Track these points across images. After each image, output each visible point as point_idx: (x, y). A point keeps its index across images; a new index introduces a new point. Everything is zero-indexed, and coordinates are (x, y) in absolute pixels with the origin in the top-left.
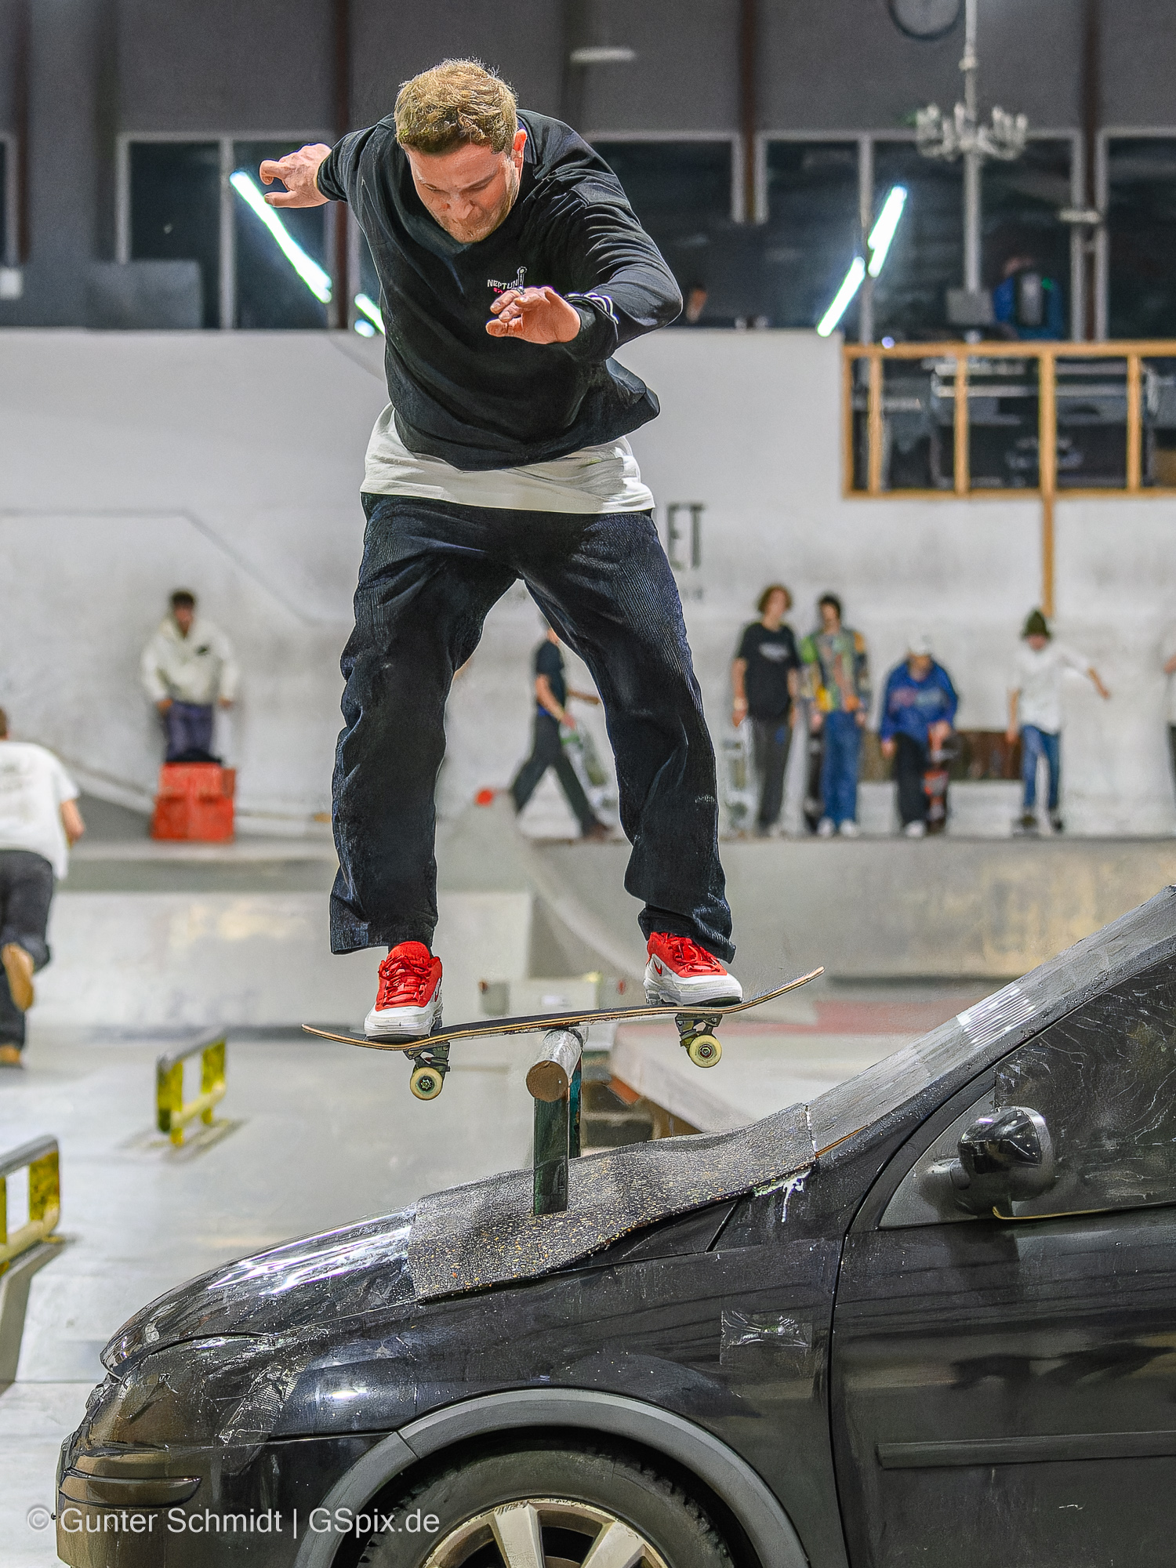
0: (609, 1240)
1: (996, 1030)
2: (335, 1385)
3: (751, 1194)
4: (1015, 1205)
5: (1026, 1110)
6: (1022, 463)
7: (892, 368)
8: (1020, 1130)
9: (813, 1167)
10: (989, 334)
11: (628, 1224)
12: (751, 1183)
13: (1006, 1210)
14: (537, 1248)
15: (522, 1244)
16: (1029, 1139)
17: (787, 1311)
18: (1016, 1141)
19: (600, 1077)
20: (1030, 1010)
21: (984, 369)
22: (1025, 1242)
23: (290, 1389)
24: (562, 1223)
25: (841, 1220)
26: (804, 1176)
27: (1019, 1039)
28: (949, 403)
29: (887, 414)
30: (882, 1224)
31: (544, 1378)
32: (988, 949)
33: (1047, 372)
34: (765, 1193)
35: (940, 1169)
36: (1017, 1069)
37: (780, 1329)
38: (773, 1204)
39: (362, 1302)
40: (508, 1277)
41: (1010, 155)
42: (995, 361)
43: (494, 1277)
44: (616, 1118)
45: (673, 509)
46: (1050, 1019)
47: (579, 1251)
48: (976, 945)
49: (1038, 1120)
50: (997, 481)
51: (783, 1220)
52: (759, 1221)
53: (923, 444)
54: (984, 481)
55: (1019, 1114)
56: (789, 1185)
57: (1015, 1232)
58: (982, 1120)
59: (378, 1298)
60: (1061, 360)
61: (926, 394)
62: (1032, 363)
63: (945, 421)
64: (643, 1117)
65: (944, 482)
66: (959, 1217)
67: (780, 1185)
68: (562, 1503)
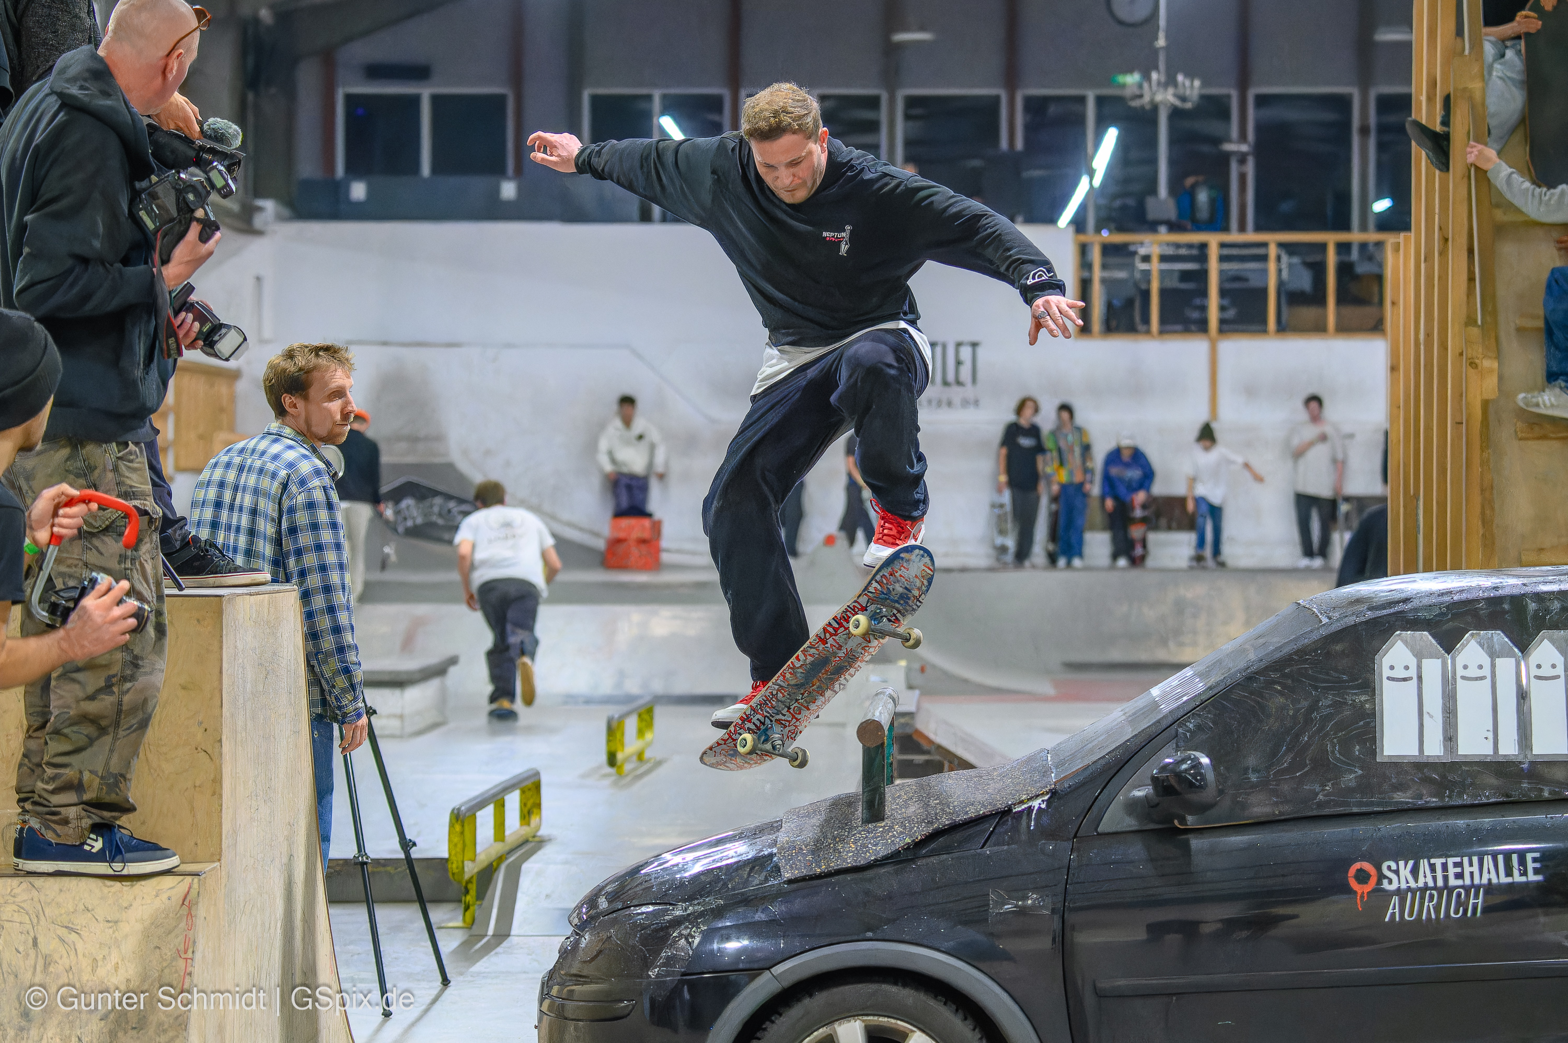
0: (912, 841)
1: (1177, 700)
2: (728, 939)
3: (1010, 810)
4: (1190, 819)
5: (1198, 754)
6: (1195, 315)
7: (1109, 250)
8: (1192, 767)
9: (1052, 793)
10: (1174, 227)
11: (926, 830)
12: (1010, 803)
13: (1183, 820)
14: (864, 846)
15: (855, 843)
16: (1201, 774)
17: (1035, 889)
18: (1190, 774)
19: (908, 731)
20: (1200, 686)
21: (1170, 251)
22: (1196, 843)
23: (697, 941)
24: (881, 829)
25: (1072, 829)
26: (1046, 798)
27: (1193, 705)
28: (1147, 274)
29: (1103, 281)
30: (1099, 830)
31: (870, 934)
32: (1171, 644)
33: (1214, 253)
34: (1020, 809)
35: (1139, 793)
36: (1191, 726)
37: (1030, 902)
38: (1025, 817)
39: (746, 883)
40: (845, 865)
41: (1188, 105)
42: (1178, 246)
43: (834, 865)
44: (919, 758)
45: (959, 345)
46: (1216, 691)
47: (893, 849)
48: (1164, 642)
49: (1205, 760)
50: (1178, 327)
51: (1032, 828)
52: (1015, 829)
53: (1130, 303)
54: (1169, 327)
55: (1192, 757)
56: (1036, 804)
57: (1189, 836)
58: (1168, 760)
59: (757, 879)
60: (1223, 245)
61: (1132, 266)
62: (1203, 246)
63: (1143, 287)
64: (937, 758)
65: (1141, 327)
66: (1152, 826)
67: (1030, 803)
68: (881, 1018)
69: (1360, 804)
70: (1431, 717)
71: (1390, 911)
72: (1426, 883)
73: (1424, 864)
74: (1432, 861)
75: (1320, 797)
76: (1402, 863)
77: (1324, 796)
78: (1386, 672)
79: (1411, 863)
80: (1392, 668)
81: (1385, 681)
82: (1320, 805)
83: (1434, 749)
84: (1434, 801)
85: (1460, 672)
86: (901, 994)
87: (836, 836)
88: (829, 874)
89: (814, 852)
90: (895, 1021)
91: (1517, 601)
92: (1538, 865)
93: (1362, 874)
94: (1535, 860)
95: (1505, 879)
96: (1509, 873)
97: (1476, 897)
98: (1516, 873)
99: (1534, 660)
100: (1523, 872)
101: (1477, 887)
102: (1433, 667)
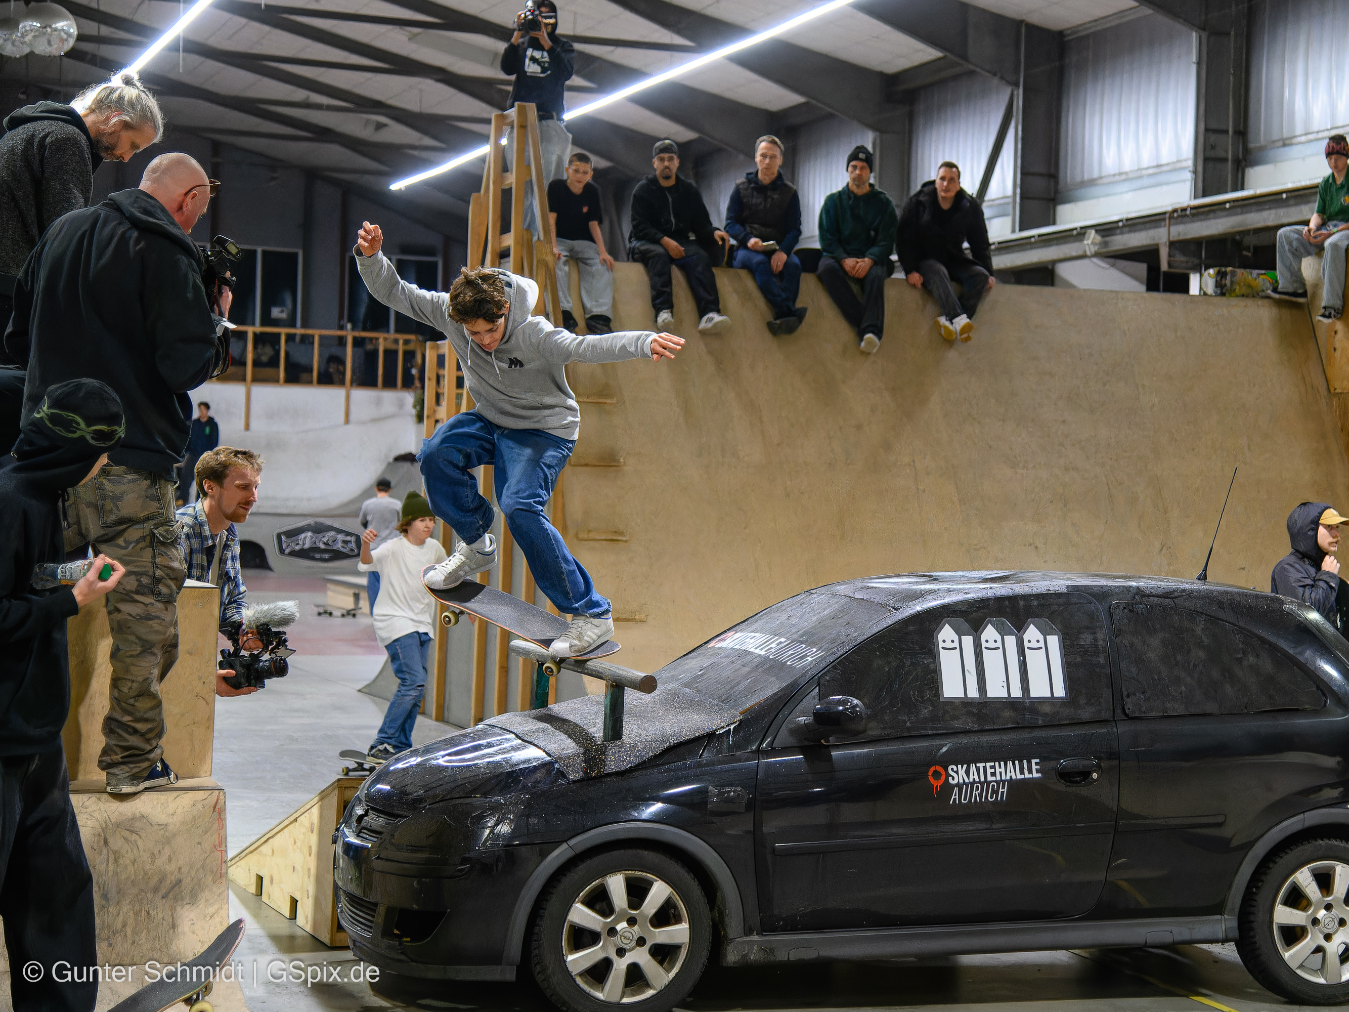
3: (715, 733)
4: (832, 738)
5: (850, 698)
9: (741, 720)
12: (714, 728)
13: (827, 741)
14: (620, 758)
15: (614, 754)
18: (844, 713)
22: (834, 753)
26: (738, 723)
34: (721, 732)
35: (802, 721)
36: (828, 678)
38: (725, 737)
47: (642, 760)
51: (731, 744)
52: (721, 746)
56: (732, 728)
57: (831, 749)
66: (805, 743)
67: (727, 728)
68: (637, 873)
69: (932, 729)
70: (970, 673)
71: (953, 797)
72: (974, 779)
73: (973, 767)
74: (978, 765)
75: (908, 724)
76: (960, 766)
77: (910, 723)
78: (941, 644)
79: (965, 766)
80: (944, 641)
81: (941, 651)
82: (909, 729)
83: (973, 693)
84: (976, 727)
85: (984, 644)
86: (650, 856)
87: (597, 750)
88: (601, 777)
89: (585, 762)
90: (644, 874)
91: (1013, 599)
92: (1038, 767)
93: (937, 774)
94: (1036, 764)
95: (1020, 777)
96: (1022, 772)
97: (1003, 788)
98: (1026, 772)
99: (1026, 637)
100: (1030, 771)
101: (1004, 782)
102: (968, 641)
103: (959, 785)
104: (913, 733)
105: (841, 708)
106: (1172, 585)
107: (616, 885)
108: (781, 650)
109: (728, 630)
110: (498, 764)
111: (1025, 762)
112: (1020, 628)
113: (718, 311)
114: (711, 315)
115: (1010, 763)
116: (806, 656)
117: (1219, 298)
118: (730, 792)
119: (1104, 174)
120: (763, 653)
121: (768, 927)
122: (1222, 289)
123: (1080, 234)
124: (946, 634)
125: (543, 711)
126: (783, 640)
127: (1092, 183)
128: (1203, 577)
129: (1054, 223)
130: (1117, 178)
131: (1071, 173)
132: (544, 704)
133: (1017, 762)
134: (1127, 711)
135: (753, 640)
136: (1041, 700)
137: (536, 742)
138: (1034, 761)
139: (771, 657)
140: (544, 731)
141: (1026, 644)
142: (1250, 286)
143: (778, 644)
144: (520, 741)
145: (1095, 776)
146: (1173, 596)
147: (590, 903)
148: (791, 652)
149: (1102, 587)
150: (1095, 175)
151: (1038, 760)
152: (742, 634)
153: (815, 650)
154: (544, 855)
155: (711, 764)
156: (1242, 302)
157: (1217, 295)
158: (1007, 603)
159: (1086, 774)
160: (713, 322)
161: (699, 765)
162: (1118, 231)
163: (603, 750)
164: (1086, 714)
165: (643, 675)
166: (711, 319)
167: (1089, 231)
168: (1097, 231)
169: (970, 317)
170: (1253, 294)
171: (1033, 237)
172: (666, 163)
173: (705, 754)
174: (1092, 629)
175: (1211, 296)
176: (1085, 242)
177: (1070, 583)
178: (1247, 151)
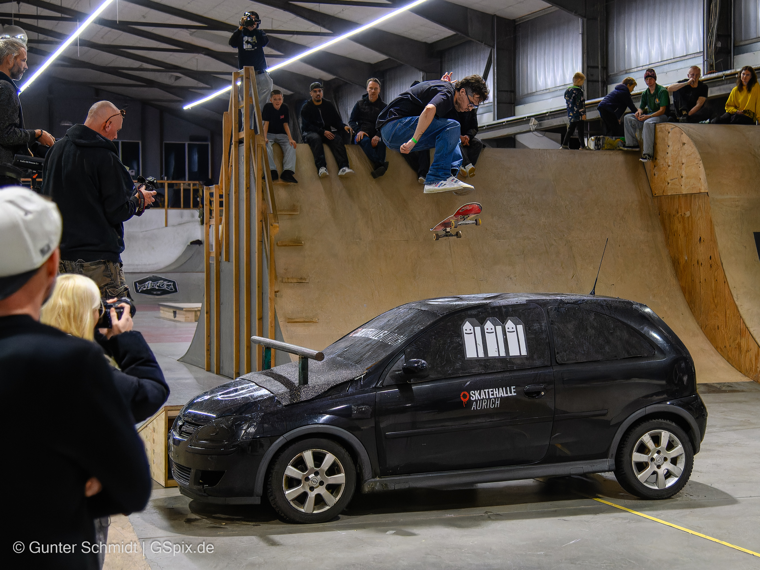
3: (354, 379)
9: (367, 373)
13: (410, 381)
22: (413, 387)
26: (365, 375)
34: (357, 379)
38: (359, 381)
51: (362, 384)
52: (357, 385)
56: (362, 377)
67: (360, 377)
68: (318, 450)
69: (461, 373)
70: (479, 344)
71: (473, 406)
72: (483, 397)
73: (482, 391)
74: (485, 390)
75: (450, 372)
76: (476, 391)
78: (465, 332)
79: (479, 391)
80: (466, 330)
81: (465, 335)
82: (449, 374)
83: (481, 355)
84: (483, 372)
85: (486, 331)
86: (324, 441)
87: (296, 390)
88: (298, 403)
89: (290, 396)
90: (322, 450)
91: (500, 308)
92: (515, 390)
93: (465, 396)
94: (514, 389)
95: (506, 395)
96: (507, 393)
97: (498, 401)
98: (509, 393)
99: (507, 326)
100: (511, 393)
101: (498, 398)
102: (478, 329)
103: (475, 400)
104: (452, 376)
105: (416, 365)
106: (578, 297)
107: (308, 456)
108: (386, 337)
109: (359, 327)
110: (247, 398)
111: (508, 388)
112: (503, 322)
113: (348, 167)
114: (344, 168)
115: (500, 389)
116: (398, 340)
117: (597, 151)
118: (362, 408)
119: (538, 90)
120: (376, 338)
121: (384, 473)
122: (598, 147)
123: (527, 120)
124: (467, 326)
125: (269, 371)
126: (386, 332)
127: (532, 94)
128: (593, 293)
129: (514, 115)
130: (545, 91)
131: (522, 90)
132: (269, 367)
133: (504, 388)
134: (557, 360)
135: (371, 333)
136: (515, 357)
137: (265, 387)
138: (512, 387)
139: (380, 341)
140: (269, 381)
141: (507, 330)
142: (611, 144)
143: (384, 334)
144: (258, 387)
145: (543, 393)
146: (579, 303)
147: (295, 465)
148: (390, 338)
149: (543, 300)
150: (534, 91)
151: (514, 387)
152: (366, 329)
153: (402, 336)
154: (272, 443)
155: (353, 394)
156: (608, 152)
157: (596, 150)
158: (497, 310)
159: (538, 393)
160: (346, 172)
161: (347, 395)
162: (546, 118)
163: (298, 389)
164: (538, 363)
165: (317, 352)
166: (345, 171)
167: (532, 118)
168: (535, 119)
169: (473, 165)
170: (613, 148)
171: (504, 122)
172: (318, 93)
173: (350, 390)
174: (539, 321)
175: (592, 150)
176: (530, 124)
177: (528, 299)
178: (608, 77)
